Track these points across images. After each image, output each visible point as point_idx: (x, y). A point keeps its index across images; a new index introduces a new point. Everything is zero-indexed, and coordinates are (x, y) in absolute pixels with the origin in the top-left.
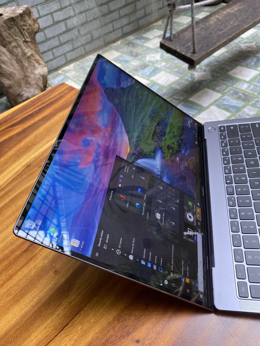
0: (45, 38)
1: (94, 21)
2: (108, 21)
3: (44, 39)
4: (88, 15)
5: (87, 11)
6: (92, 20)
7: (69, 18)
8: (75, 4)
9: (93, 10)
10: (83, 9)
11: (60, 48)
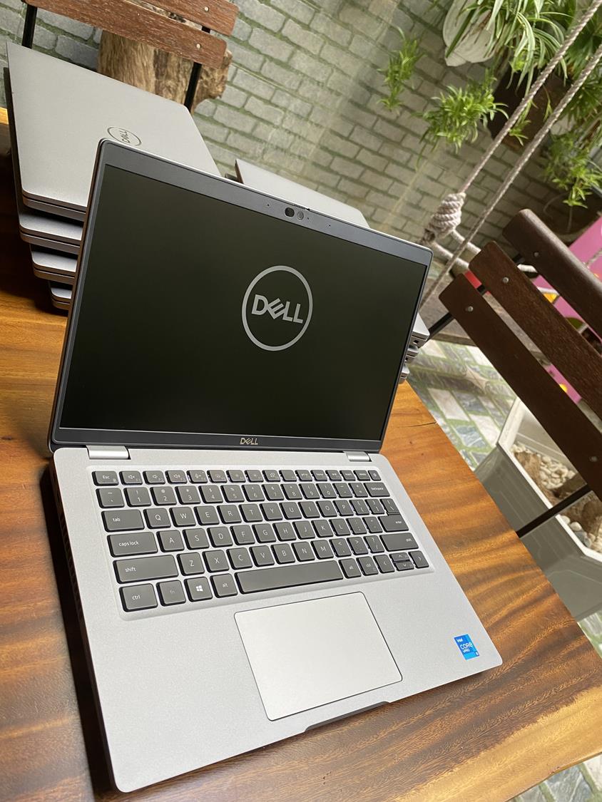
0: (211, 115)
1: (297, 159)
2: (316, 178)
3: (207, 116)
4: (296, 144)
5: (300, 137)
6: (295, 155)
7: (268, 123)
8: (292, 114)
9: (308, 144)
10: (295, 130)
11: (217, 147)
